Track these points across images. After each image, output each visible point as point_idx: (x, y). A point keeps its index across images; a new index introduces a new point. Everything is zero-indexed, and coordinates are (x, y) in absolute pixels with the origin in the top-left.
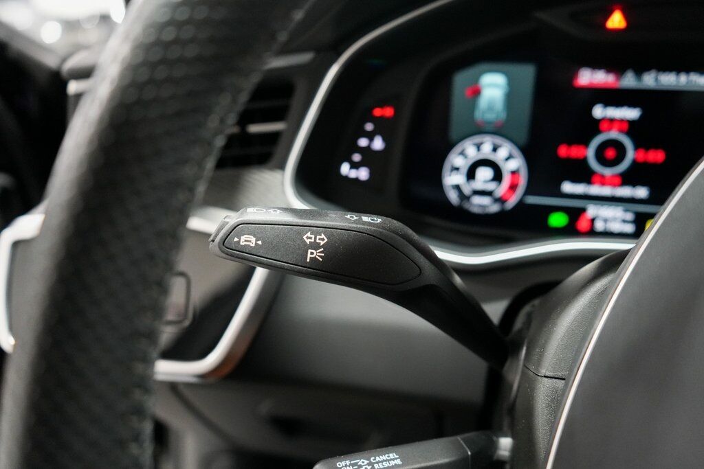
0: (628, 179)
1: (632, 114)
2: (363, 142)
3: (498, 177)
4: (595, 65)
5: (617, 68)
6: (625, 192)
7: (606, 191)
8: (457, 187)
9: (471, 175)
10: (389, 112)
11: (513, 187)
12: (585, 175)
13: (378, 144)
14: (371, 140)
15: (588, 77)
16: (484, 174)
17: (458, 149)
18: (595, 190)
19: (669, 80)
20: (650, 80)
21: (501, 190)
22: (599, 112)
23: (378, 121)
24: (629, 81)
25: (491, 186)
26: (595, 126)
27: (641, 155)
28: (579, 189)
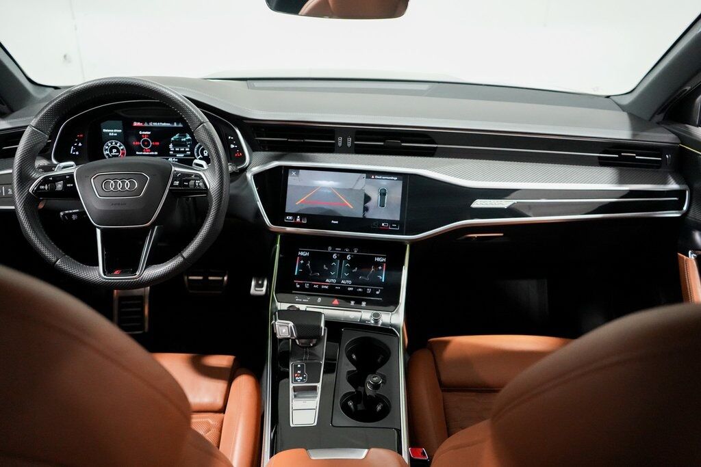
0: (152, 150)
1: (149, 133)
2: (76, 144)
3: (118, 151)
4: (137, 122)
5: (142, 121)
6: (152, 153)
7: (148, 153)
8: (108, 154)
9: (111, 151)
10: (82, 136)
11: (123, 154)
12: (142, 150)
13: (80, 144)
14: (78, 144)
15: (135, 124)
16: (114, 150)
17: (106, 144)
18: (144, 153)
19: (155, 124)
20: (151, 124)
21: (120, 155)
22: (141, 133)
23: (79, 138)
24: (146, 125)
25: (117, 154)
26: (141, 137)
27: (153, 143)
28: (141, 153)
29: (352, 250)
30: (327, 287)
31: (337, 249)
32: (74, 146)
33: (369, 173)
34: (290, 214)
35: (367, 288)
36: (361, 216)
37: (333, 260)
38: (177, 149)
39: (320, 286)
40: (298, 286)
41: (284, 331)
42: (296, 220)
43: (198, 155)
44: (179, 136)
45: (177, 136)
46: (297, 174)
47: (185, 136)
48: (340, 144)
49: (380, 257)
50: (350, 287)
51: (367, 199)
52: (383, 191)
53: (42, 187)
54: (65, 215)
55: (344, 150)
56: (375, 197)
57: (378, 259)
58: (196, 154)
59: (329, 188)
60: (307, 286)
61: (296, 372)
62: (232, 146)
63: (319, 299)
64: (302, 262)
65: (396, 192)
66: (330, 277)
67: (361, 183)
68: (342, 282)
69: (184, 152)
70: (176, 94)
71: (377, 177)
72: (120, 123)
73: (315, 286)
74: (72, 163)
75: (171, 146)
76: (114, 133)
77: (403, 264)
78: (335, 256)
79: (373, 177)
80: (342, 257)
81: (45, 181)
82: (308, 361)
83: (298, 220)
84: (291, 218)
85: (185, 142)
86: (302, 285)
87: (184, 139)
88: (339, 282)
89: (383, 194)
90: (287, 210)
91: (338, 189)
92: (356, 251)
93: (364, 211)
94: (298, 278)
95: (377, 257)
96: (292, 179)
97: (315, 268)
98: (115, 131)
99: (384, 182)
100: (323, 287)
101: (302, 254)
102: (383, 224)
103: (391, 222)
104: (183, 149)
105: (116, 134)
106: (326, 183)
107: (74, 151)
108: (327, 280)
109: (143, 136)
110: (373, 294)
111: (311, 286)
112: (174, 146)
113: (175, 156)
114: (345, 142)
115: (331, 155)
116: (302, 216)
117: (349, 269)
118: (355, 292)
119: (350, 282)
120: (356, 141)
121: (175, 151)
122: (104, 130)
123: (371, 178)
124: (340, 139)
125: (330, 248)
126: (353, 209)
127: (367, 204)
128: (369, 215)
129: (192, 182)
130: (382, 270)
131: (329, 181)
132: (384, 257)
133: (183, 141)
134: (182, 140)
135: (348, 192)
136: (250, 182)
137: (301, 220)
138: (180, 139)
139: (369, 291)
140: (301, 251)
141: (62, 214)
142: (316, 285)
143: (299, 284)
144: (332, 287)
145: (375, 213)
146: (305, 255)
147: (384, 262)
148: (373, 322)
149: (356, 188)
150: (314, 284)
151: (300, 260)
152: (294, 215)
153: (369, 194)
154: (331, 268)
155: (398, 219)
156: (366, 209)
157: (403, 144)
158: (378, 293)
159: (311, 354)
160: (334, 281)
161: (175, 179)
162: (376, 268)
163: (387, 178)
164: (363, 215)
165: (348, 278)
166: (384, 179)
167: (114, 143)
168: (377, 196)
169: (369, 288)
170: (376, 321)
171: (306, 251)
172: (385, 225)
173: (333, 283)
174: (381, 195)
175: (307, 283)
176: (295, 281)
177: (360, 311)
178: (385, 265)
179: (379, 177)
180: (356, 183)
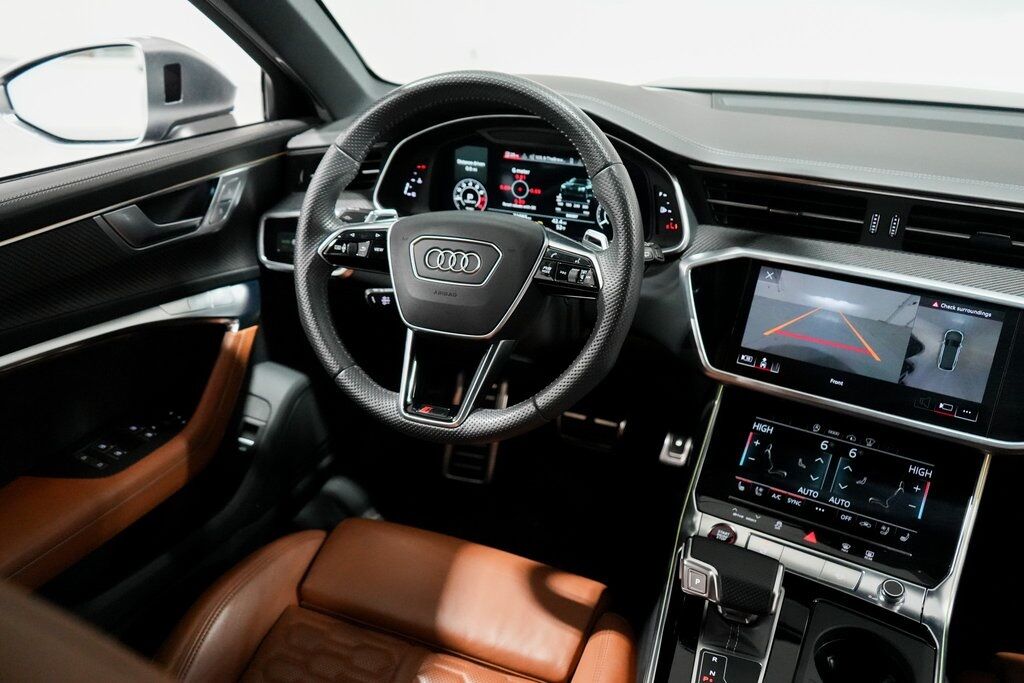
0: (528, 201)
1: (527, 172)
2: (413, 180)
3: (476, 198)
4: (511, 151)
5: (519, 151)
6: (527, 207)
7: (520, 206)
8: (459, 202)
9: (465, 197)
10: (424, 167)
11: (482, 203)
12: (511, 199)
13: (420, 181)
14: (417, 179)
15: (509, 155)
16: (470, 196)
17: (458, 184)
18: (515, 206)
19: (540, 158)
20: (532, 158)
21: (478, 204)
22: (514, 170)
23: (419, 171)
24: (524, 158)
25: (473, 202)
26: (513, 177)
27: (532, 191)
28: (509, 205)
29: (861, 440)
30: (797, 503)
31: (830, 432)
32: (411, 183)
33: (928, 297)
34: (748, 352)
35: (882, 524)
36: (895, 380)
37: (821, 453)
38: (569, 205)
39: (785, 497)
40: (742, 488)
41: (698, 581)
42: (758, 364)
43: (602, 219)
44: (575, 182)
45: (571, 182)
46: (776, 278)
47: (585, 184)
48: (873, 228)
49: (921, 466)
50: (846, 514)
51: (915, 347)
52: (955, 338)
53: (338, 247)
54: (371, 295)
55: (881, 241)
56: (933, 344)
57: (916, 470)
58: (598, 217)
59: (834, 313)
60: (759, 491)
61: (705, 672)
62: (663, 210)
63: (779, 525)
64: (757, 443)
65: (982, 347)
66: (808, 484)
67: (907, 313)
68: (832, 499)
69: (580, 211)
70: (570, 106)
71: (945, 306)
72: (484, 151)
73: (774, 496)
74: (393, 212)
75: (559, 198)
76: (473, 167)
77: (971, 492)
78: (824, 445)
79: (936, 305)
80: (839, 450)
81: (344, 238)
82: (734, 654)
83: (763, 365)
84: (749, 359)
85: (584, 193)
86: (750, 488)
87: (583, 189)
88: (824, 498)
89: (952, 342)
90: (745, 343)
91: (853, 318)
92: (869, 444)
93: (903, 371)
94: (747, 471)
95: (914, 464)
96: (765, 287)
97: (781, 460)
98: (476, 163)
99: (959, 320)
100: (789, 500)
101: (759, 427)
102: (941, 406)
103: (960, 404)
104: (577, 206)
105: (475, 170)
106: (832, 302)
107: (410, 191)
108: (801, 490)
109: (517, 176)
110: (892, 539)
111: (767, 493)
112: (565, 198)
113: (564, 216)
114: (884, 225)
115: (853, 248)
116: (773, 359)
117: (850, 478)
118: (855, 526)
119: (847, 503)
120: (909, 225)
121: (564, 208)
122: (460, 162)
123: (931, 306)
124: (876, 219)
125: (817, 427)
126: (880, 363)
127: (913, 359)
128: (913, 381)
129: (574, 272)
130: (921, 493)
131: (838, 299)
132: (930, 469)
133: (581, 192)
134: (580, 189)
135: (877, 328)
136: (685, 280)
137: (768, 366)
138: (575, 187)
139: (885, 531)
140: (758, 422)
141: (368, 292)
142: (777, 493)
143: (743, 484)
144: (808, 506)
145: (927, 379)
146: (765, 431)
147: (927, 479)
148: (882, 598)
149: (892, 322)
150: (773, 492)
151: (754, 439)
152: (758, 355)
153: (922, 338)
154: (813, 468)
155: (979, 400)
156: (908, 368)
157: (1014, 243)
158: (903, 539)
159: (742, 640)
160: (815, 494)
161: (545, 262)
162: (909, 488)
163: (969, 311)
164: (901, 379)
165: (845, 494)
166: (960, 312)
167: (470, 184)
168: (938, 344)
169: (887, 526)
170: (891, 601)
171: (768, 424)
172: (945, 406)
173: (811, 497)
174: (947, 344)
175: (760, 487)
176: (737, 477)
177: (860, 570)
178: (929, 484)
179: (949, 307)
180: (896, 312)
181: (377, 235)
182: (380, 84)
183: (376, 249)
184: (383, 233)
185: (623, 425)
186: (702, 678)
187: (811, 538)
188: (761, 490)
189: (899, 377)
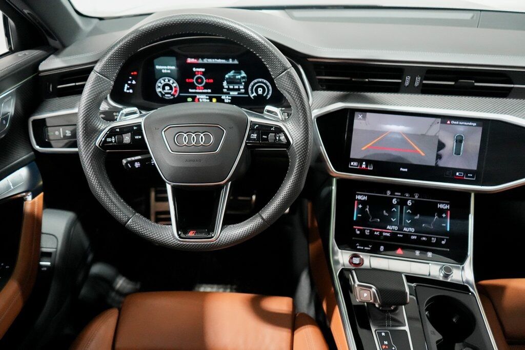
0: (205, 87)
1: (203, 70)
2: (129, 82)
3: (171, 88)
4: (191, 58)
5: (197, 57)
6: (205, 91)
7: (201, 91)
8: (160, 92)
9: (164, 88)
10: (135, 73)
11: (176, 91)
12: (195, 87)
13: (134, 82)
14: (132, 81)
15: (190, 60)
16: (167, 88)
17: (159, 81)
18: (198, 91)
19: (210, 61)
20: (206, 61)
21: (173, 92)
22: (194, 69)
23: (131, 76)
24: (200, 61)
25: (170, 91)
26: (194, 74)
27: (207, 81)
28: (194, 91)
29: (412, 195)
30: (388, 235)
31: (396, 194)
32: (128, 84)
33: (445, 118)
34: (354, 160)
35: (432, 237)
36: (433, 164)
37: (394, 206)
38: (231, 87)
39: (381, 233)
40: (358, 232)
41: (365, 295)
42: (361, 166)
43: (252, 93)
44: (235, 73)
45: (232, 73)
46: (364, 117)
47: (240, 73)
48: (407, 84)
49: (443, 203)
50: (414, 235)
51: (441, 146)
52: (459, 138)
53: (109, 140)
54: (127, 163)
55: (411, 90)
56: (450, 144)
57: (441, 206)
58: (250, 92)
59: (399, 133)
60: (367, 232)
63: (382, 248)
64: (360, 206)
65: (474, 141)
66: (391, 223)
67: (435, 129)
68: (405, 229)
69: (239, 89)
71: (453, 122)
72: (173, 59)
73: (376, 233)
74: (135, 109)
75: (225, 84)
76: (167, 69)
78: (394, 201)
79: (449, 122)
80: (402, 203)
81: (112, 132)
82: (391, 328)
83: (364, 166)
84: (356, 164)
85: (240, 79)
86: (362, 231)
87: (239, 77)
88: (400, 229)
89: (459, 141)
90: (352, 156)
91: (408, 135)
92: (416, 197)
93: (437, 159)
94: (358, 223)
95: (440, 203)
96: (359, 123)
97: (376, 212)
98: (169, 67)
99: (461, 128)
100: (384, 234)
101: (359, 197)
102: (457, 174)
103: (467, 172)
104: (236, 87)
105: (169, 71)
106: (395, 127)
107: (128, 89)
108: (388, 227)
109: (196, 73)
110: (438, 243)
111: (372, 232)
112: (228, 83)
113: (229, 94)
114: (413, 81)
116: (368, 162)
117: (411, 216)
118: (419, 241)
119: (412, 230)
120: (425, 80)
121: (229, 89)
122: (157, 67)
123: (446, 123)
124: (408, 78)
125: (389, 193)
126: (424, 156)
127: (441, 152)
128: (442, 163)
129: (271, 135)
130: (446, 217)
131: (399, 126)
132: (448, 204)
133: (238, 79)
134: (237, 77)
135: (420, 138)
137: (367, 167)
138: (234, 76)
139: (434, 240)
140: (358, 194)
141: (124, 161)
142: (377, 231)
143: (359, 230)
144: (394, 234)
145: (450, 161)
146: (363, 199)
147: (447, 209)
148: (442, 277)
149: (429, 134)
150: (375, 231)
151: (358, 204)
152: (360, 161)
153: (443, 141)
154: (392, 214)
155: (475, 168)
156: (439, 157)
157: (476, 84)
158: (443, 242)
159: (394, 320)
160: (396, 228)
161: (252, 130)
162: (440, 216)
163: (465, 123)
164: (436, 163)
165: (410, 225)
166: (461, 125)
167: (167, 80)
168: (452, 143)
169: (434, 237)
170: (446, 276)
171: (364, 195)
172: (459, 174)
173: (394, 230)
174: (456, 142)
175: (367, 230)
176: (355, 227)
177: (428, 263)
178: (449, 212)
179: (455, 123)
180: (430, 128)
181: (135, 128)
182: (85, 18)
183: (137, 137)
184: (139, 126)
185: (254, 197)
186: (382, 347)
187: (399, 251)
188: (368, 231)
189: (435, 163)
